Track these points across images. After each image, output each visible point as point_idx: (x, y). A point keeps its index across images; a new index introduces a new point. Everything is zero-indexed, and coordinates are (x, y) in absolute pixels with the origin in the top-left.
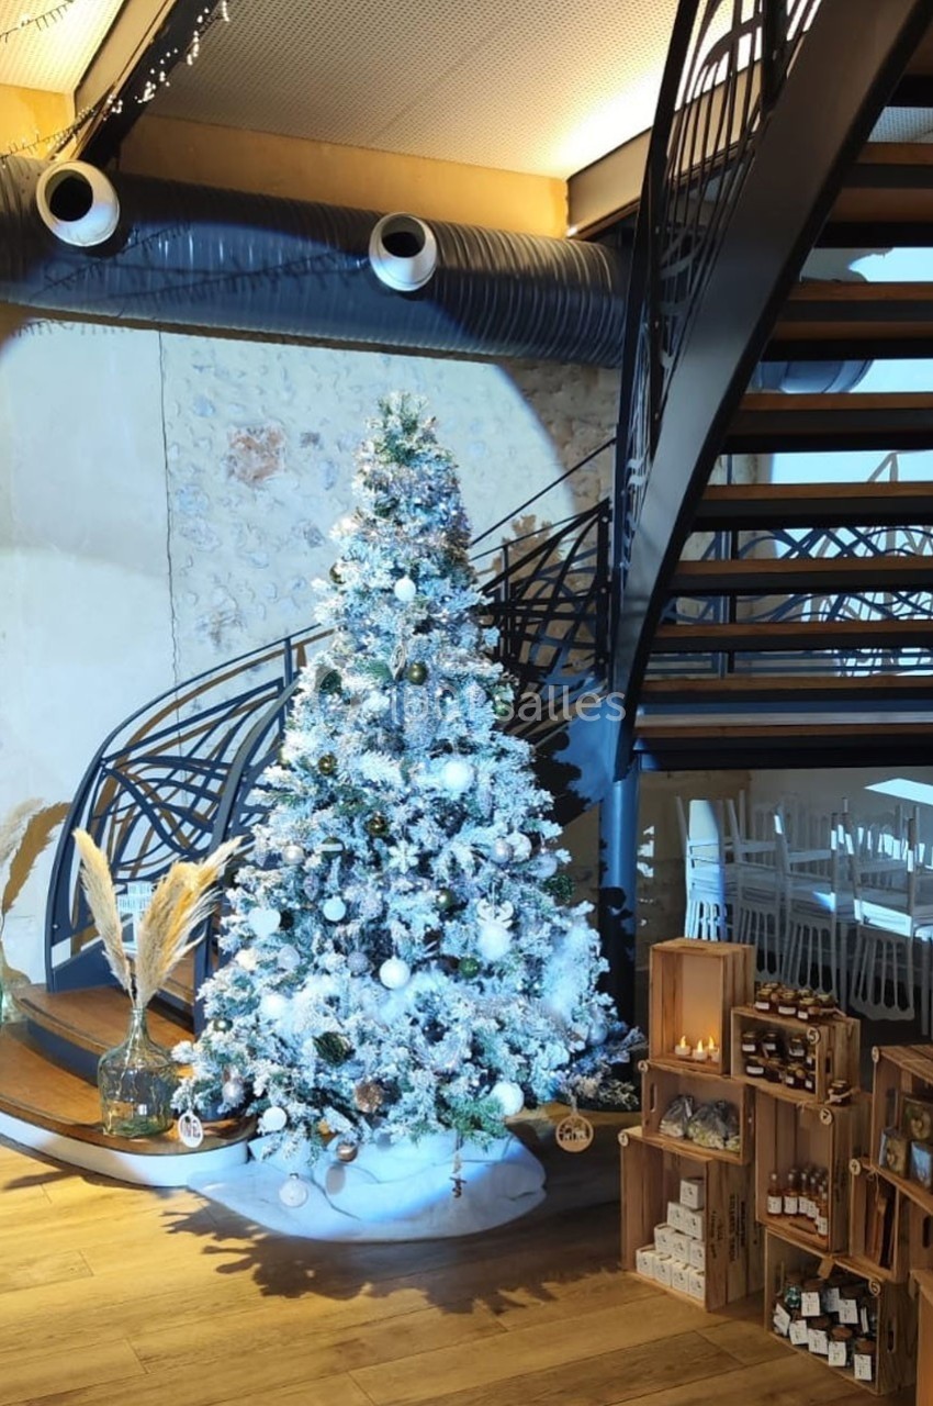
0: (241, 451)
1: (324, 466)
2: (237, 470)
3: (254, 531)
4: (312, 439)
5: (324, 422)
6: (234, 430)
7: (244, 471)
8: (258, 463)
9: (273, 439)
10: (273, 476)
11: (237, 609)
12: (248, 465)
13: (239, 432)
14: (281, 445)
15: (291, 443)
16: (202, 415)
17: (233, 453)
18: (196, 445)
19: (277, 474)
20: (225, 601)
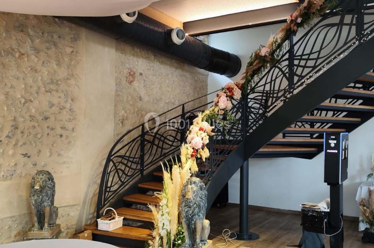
0: (128, 75)
1: (143, 81)
2: (127, 80)
3: (131, 96)
4: (141, 74)
5: (143, 70)
6: (127, 70)
7: (129, 80)
8: (131, 79)
9: (134, 74)
10: (134, 82)
11: (127, 116)
12: (130, 79)
13: (128, 71)
14: (136, 75)
15: (137, 74)
16: (122, 66)
17: (127, 76)
18: (120, 73)
19: (135, 82)
20: (124, 113)
